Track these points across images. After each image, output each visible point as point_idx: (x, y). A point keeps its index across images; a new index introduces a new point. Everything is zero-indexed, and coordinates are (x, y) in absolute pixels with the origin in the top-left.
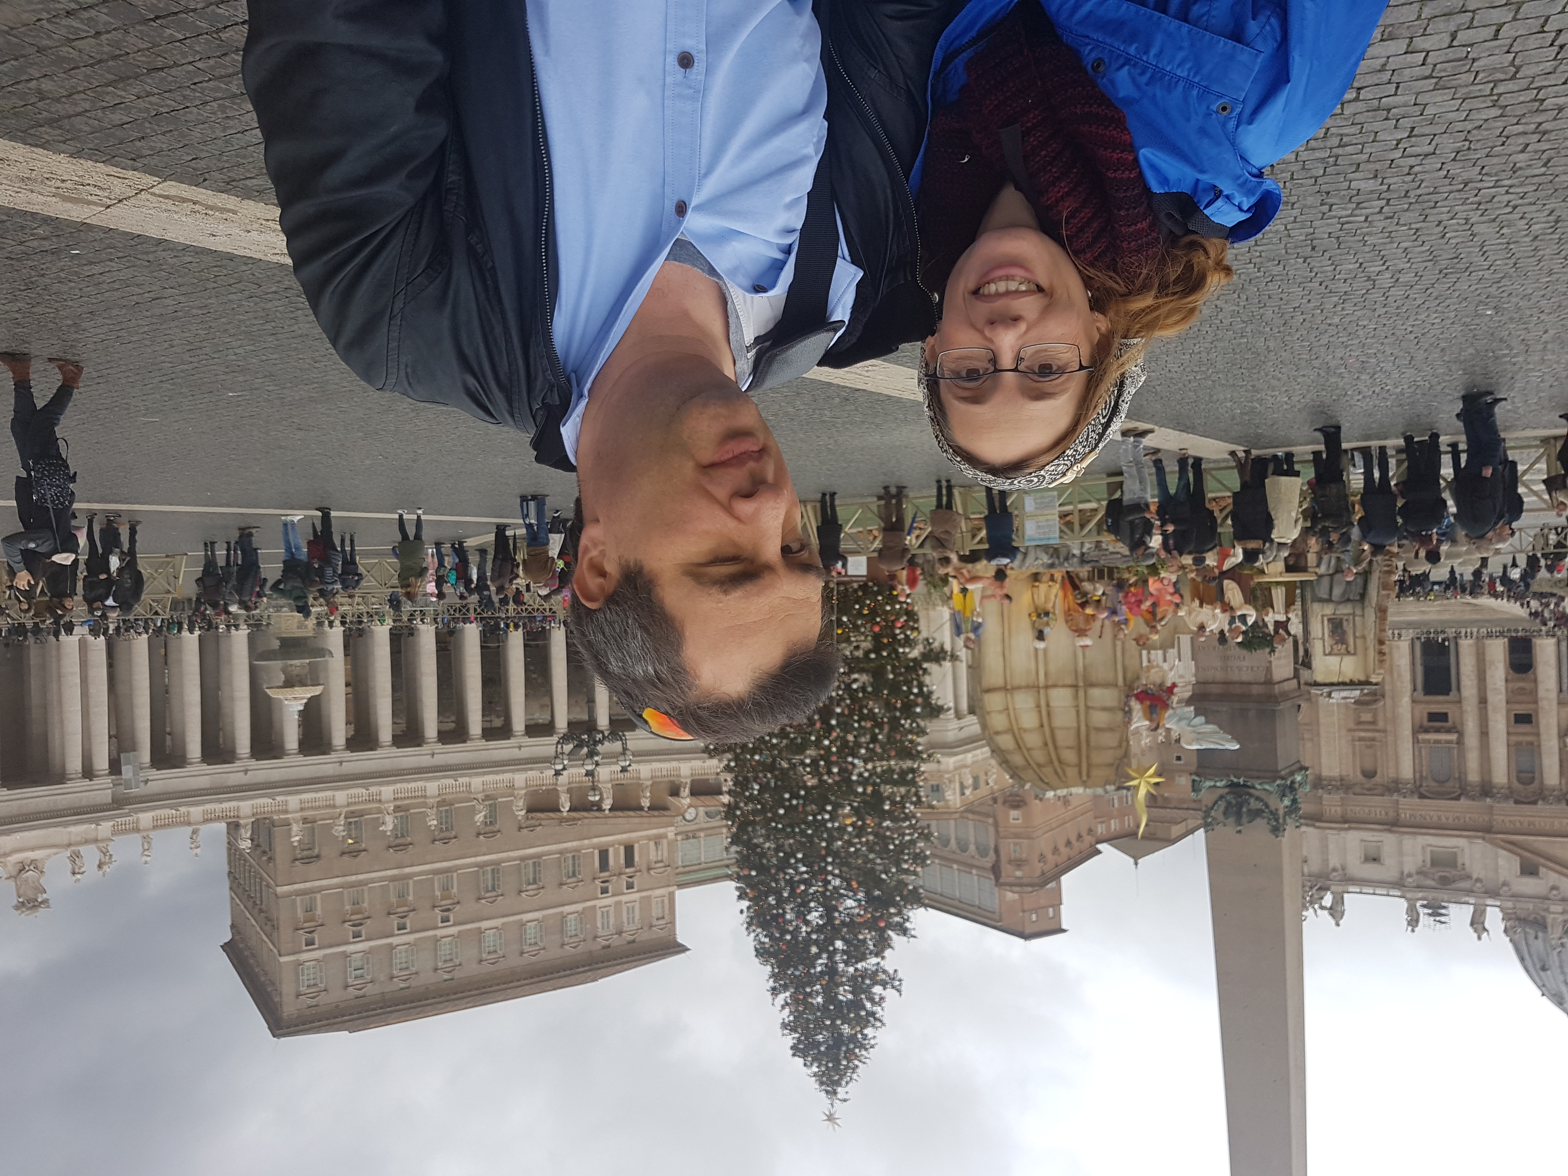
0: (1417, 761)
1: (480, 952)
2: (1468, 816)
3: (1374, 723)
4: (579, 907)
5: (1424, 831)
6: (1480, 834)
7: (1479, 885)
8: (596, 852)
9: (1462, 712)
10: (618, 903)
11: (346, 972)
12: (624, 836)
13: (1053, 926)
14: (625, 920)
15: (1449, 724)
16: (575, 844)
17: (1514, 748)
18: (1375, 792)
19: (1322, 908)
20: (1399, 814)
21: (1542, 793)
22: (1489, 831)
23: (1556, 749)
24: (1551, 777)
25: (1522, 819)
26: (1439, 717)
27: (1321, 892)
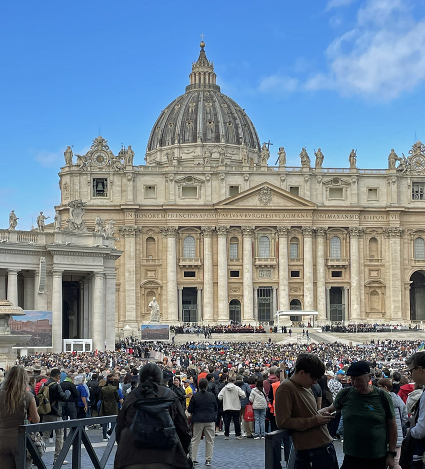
0: (348, 248)
2: (324, 219)
3: (370, 270)
5: (347, 209)
6: (319, 208)
7: (319, 180)
9: (325, 278)
15: (331, 270)
17: (301, 257)
18: (370, 229)
19: (400, 159)
20: (359, 217)
21: (288, 232)
22: (314, 210)
23: (280, 257)
24: (283, 242)
25: (298, 218)
26: (336, 274)
27: (400, 168)
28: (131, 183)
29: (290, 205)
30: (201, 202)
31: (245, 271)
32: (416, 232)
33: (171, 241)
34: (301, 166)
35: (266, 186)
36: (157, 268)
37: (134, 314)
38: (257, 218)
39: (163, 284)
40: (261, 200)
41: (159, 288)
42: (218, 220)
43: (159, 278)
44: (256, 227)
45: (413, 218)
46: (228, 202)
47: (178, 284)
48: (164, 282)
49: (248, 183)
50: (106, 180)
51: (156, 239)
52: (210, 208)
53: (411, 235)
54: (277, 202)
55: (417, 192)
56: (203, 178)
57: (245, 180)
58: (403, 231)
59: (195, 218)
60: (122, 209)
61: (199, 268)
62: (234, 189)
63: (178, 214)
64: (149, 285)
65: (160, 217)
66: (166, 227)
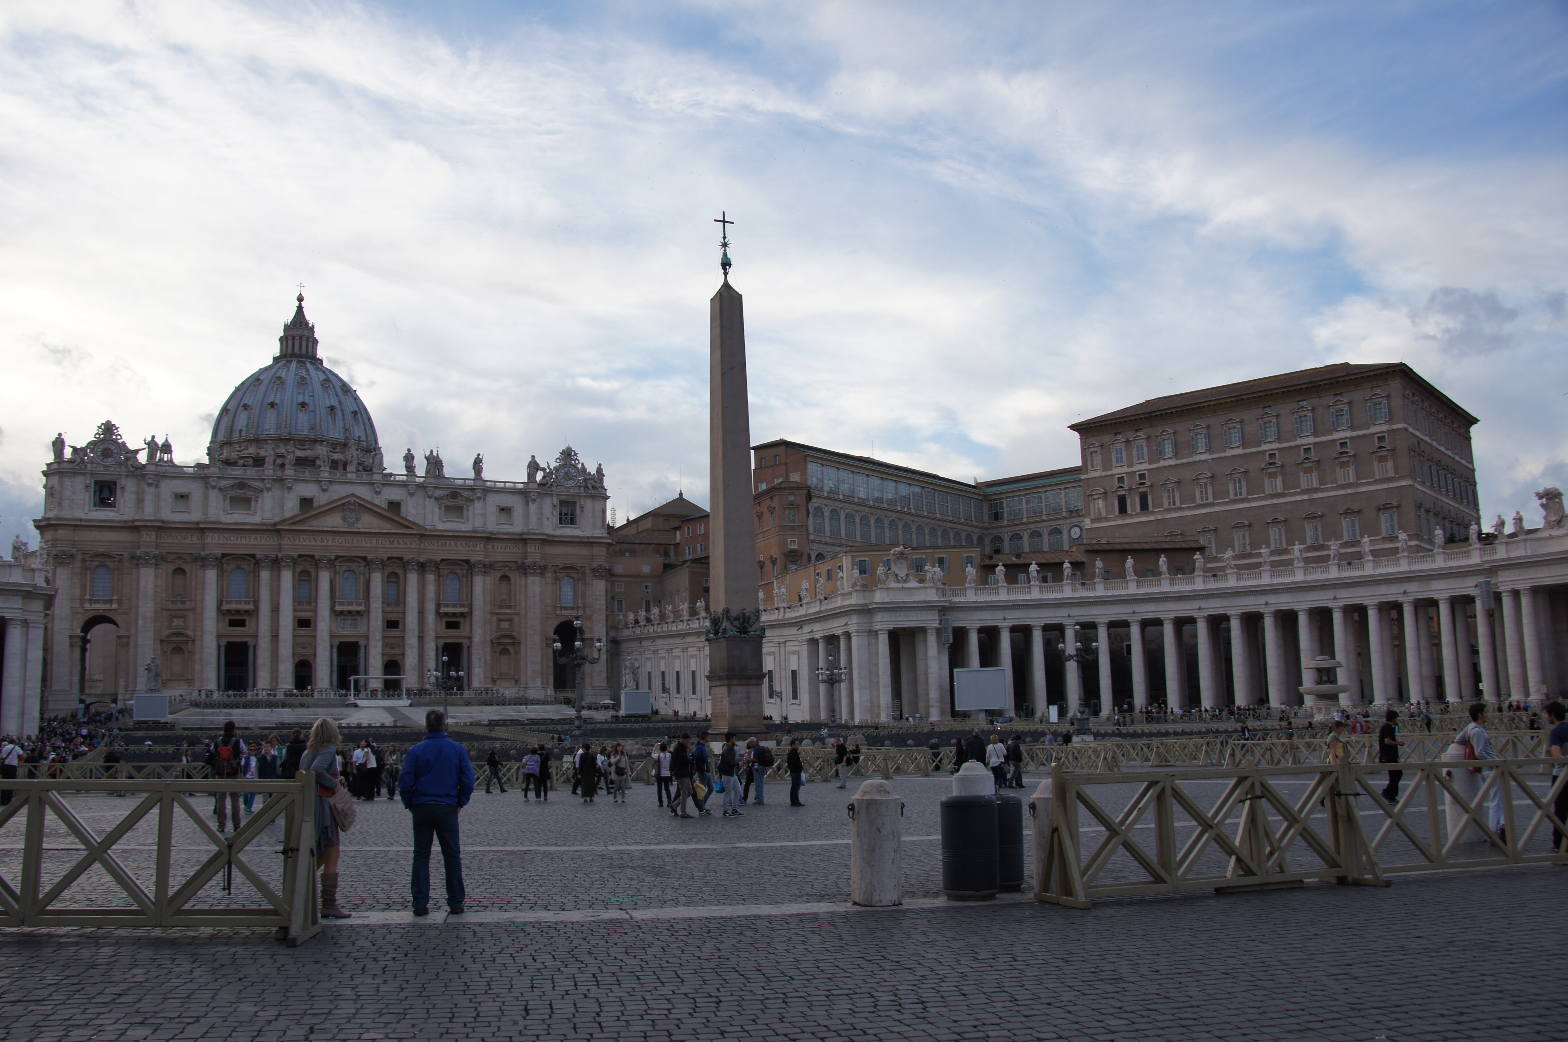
0: (470, 588)
1: (1242, 429)
2: (436, 547)
3: (500, 620)
4: (1163, 463)
5: (468, 535)
6: (428, 533)
7: (430, 493)
8: (1150, 508)
9: (436, 628)
10: (1130, 465)
11: (1351, 415)
12: (1127, 521)
13: (762, 452)
14: (1124, 452)
15: (445, 620)
16: (1169, 516)
17: (400, 600)
18: (501, 564)
19: (544, 470)
20: (485, 546)
21: (384, 566)
22: (422, 536)
23: (372, 600)
24: (377, 579)
25: (398, 546)
26: (452, 625)
27: (544, 482)
28: (152, 489)
29: (387, 527)
30: (256, 519)
31: (319, 618)
32: (564, 568)
33: (211, 575)
34: (405, 473)
35: (352, 499)
36: (188, 612)
38: (338, 544)
39: (195, 636)
40: (344, 519)
41: (190, 643)
42: (280, 545)
43: (191, 627)
44: (337, 558)
45: (557, 550)
46: (296, 520)
47: (219, 636)
48: (198, 633)
49: (326, 494)
50: (115, 483)
51: (188, 571)
52: (269, 527)
53: (555, 572)
54: (367, 523)
55: (566, 514)
56: (258, 484)
57: (322, 489)
58: (545, 567)
59: (247, 542)
60: (137, 527)
61: (251, 615)
62: (306, 502)
63: (221, 535)
64: (175, 639)
65: (195, 539)
66: (203, 553)
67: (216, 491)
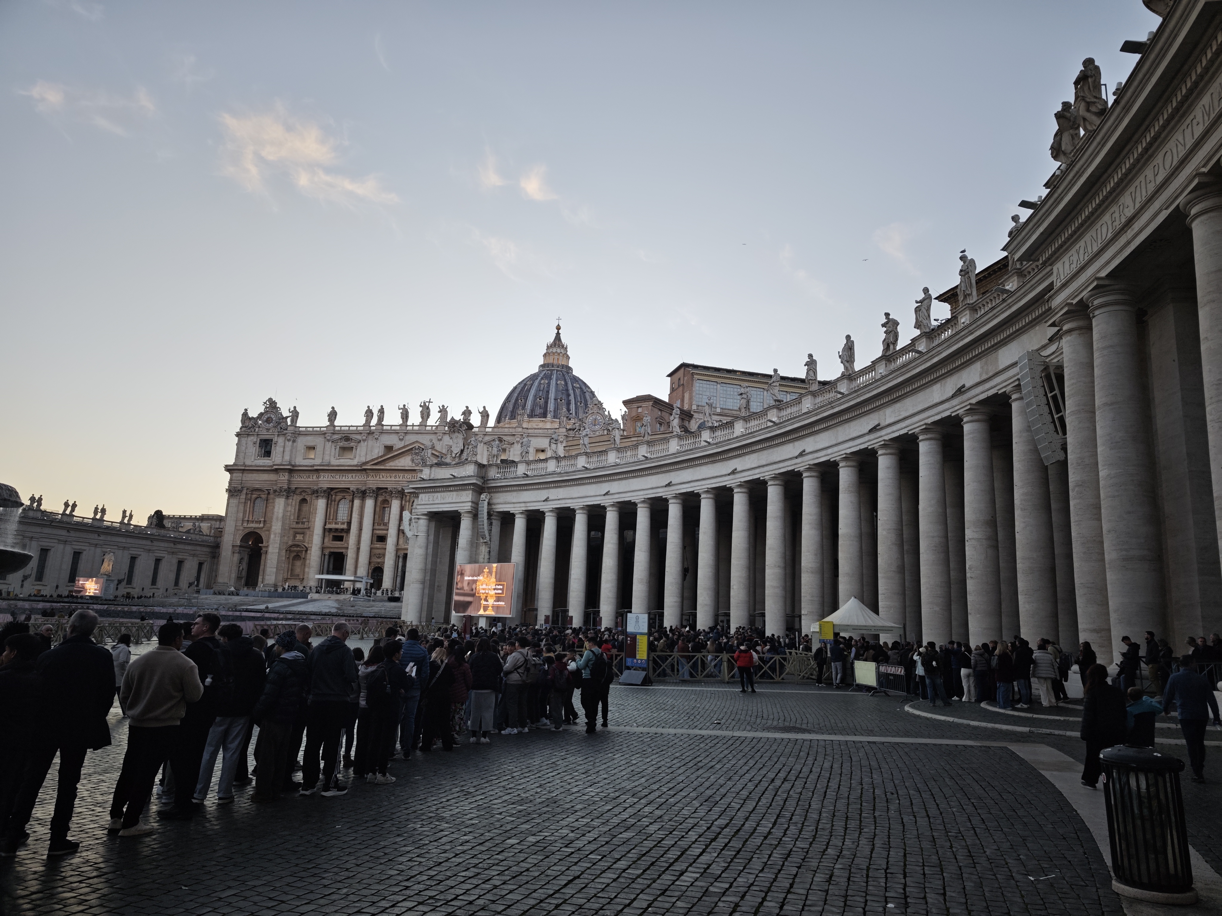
13: (673, 377)
28: (291, 443)
30: (355, 462)
31: (389, 536)
33: (321, 504)
35: (416, 445)
36: (306, 530)
37: (273, 578)
38: (406, 480)
39: (309, 547)
40: (413, 461)
41: (304, 552)
42: (367, 481)
43: (307, 541)
46: (376, 461)
47: (323, 548)
48: (310, 545)
49: (403, 442)
50: (272, 440)
51: (308, 501)
52: (359, 468)
56: (359, 437)
57: (400, 439)
60: (276, 470)
61: (345, 533)
62: (389, 448)
63: (330, 475)
64: (295, 549)
65: (315, 477)
66: (316, 488)
67: (330, 443)
